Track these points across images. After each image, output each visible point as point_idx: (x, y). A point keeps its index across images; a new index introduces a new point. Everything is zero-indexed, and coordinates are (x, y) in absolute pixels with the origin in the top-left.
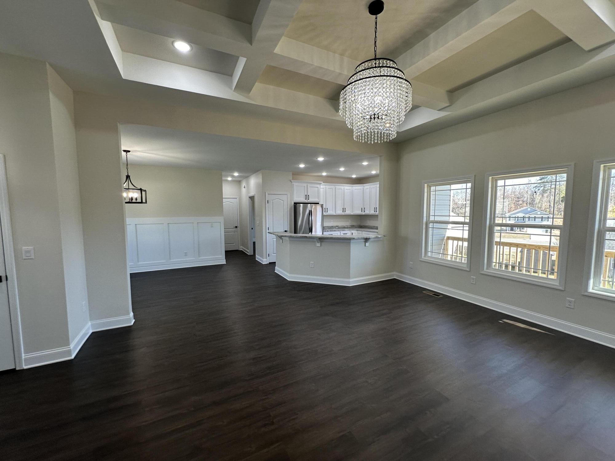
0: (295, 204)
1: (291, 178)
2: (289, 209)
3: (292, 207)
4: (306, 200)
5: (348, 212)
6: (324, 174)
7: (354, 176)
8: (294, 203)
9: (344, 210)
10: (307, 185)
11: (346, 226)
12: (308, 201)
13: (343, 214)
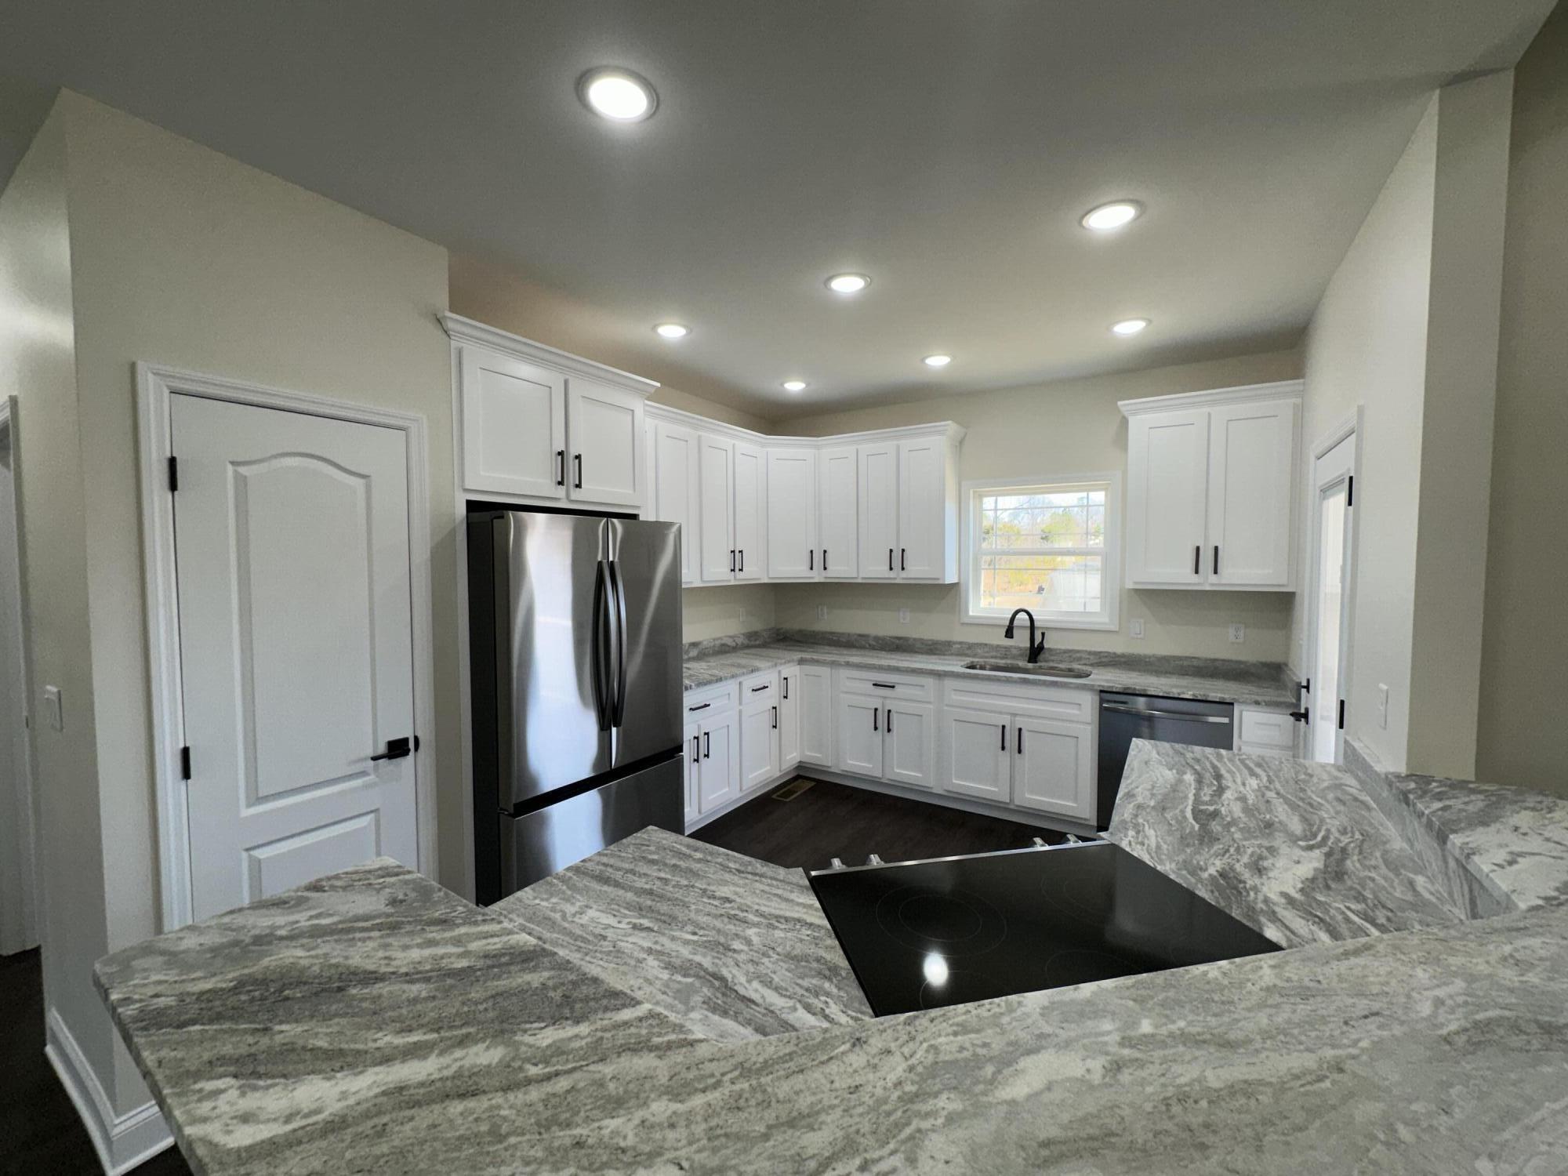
0: (477, 516)
1: (442, 299)
2: (422, 555)
3: (453, 533)
4: (561, 492)
5: (755, 572)
6: (672, 332)
7: (795, 387)
8: (472, 506)
9: (737, 559)
10: (566, 382)
11: (730, 642)
12: (576, 494)
13: (731, 579)
